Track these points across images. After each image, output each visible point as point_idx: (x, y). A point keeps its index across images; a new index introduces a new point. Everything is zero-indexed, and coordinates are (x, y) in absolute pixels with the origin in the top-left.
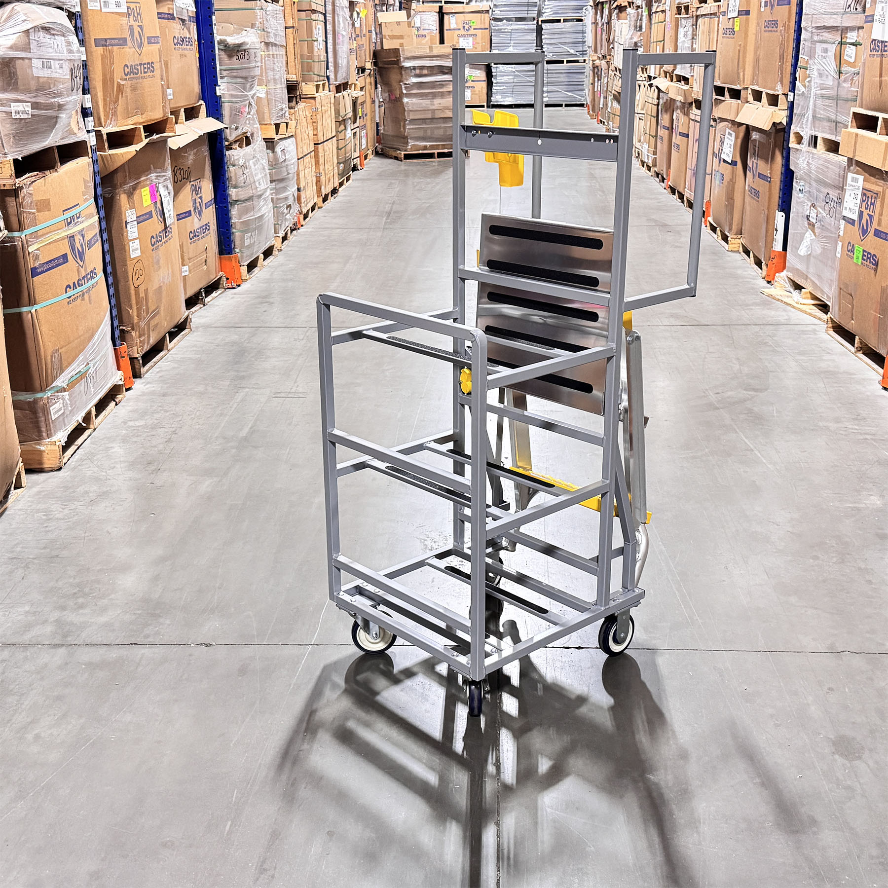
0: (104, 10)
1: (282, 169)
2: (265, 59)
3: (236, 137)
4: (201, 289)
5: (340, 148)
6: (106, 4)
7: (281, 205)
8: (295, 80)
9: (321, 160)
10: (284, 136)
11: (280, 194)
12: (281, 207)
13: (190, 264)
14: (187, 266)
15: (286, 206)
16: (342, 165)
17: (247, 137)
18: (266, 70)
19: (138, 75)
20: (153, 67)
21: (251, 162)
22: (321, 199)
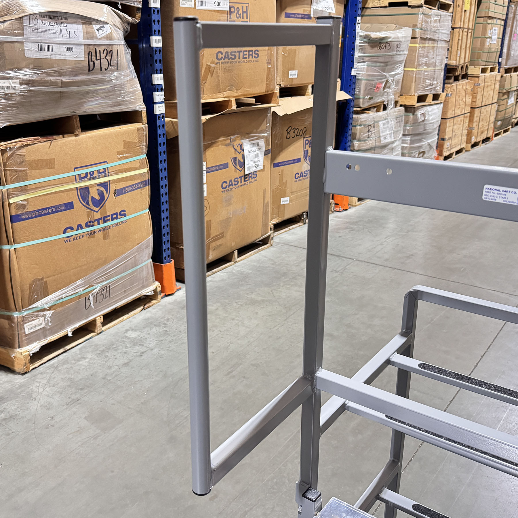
0: (198, 8)
1: (419, 126)
2: (419, 49)
3: (370, 105)
4: (304, 212)
5: (500, 110)
6: (202, 3)
7: (413, 152)
8: (455, 64)
9: (476, 119)
10: (429, 103)
11: (413, 144)
12: (412, 153)
13: (292, 196)
14: (289, 198)
15: (418, 152)
16: (500, 122)
17: (385, 106)
18: (418, 57)
19: (235, 60)
20: (258, 54)
21: (380, 123)
22: (470, 145)
